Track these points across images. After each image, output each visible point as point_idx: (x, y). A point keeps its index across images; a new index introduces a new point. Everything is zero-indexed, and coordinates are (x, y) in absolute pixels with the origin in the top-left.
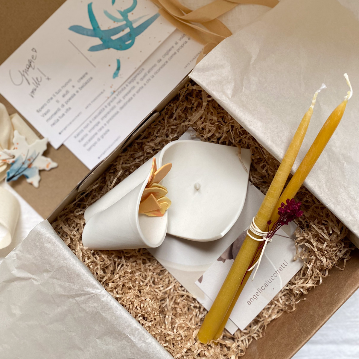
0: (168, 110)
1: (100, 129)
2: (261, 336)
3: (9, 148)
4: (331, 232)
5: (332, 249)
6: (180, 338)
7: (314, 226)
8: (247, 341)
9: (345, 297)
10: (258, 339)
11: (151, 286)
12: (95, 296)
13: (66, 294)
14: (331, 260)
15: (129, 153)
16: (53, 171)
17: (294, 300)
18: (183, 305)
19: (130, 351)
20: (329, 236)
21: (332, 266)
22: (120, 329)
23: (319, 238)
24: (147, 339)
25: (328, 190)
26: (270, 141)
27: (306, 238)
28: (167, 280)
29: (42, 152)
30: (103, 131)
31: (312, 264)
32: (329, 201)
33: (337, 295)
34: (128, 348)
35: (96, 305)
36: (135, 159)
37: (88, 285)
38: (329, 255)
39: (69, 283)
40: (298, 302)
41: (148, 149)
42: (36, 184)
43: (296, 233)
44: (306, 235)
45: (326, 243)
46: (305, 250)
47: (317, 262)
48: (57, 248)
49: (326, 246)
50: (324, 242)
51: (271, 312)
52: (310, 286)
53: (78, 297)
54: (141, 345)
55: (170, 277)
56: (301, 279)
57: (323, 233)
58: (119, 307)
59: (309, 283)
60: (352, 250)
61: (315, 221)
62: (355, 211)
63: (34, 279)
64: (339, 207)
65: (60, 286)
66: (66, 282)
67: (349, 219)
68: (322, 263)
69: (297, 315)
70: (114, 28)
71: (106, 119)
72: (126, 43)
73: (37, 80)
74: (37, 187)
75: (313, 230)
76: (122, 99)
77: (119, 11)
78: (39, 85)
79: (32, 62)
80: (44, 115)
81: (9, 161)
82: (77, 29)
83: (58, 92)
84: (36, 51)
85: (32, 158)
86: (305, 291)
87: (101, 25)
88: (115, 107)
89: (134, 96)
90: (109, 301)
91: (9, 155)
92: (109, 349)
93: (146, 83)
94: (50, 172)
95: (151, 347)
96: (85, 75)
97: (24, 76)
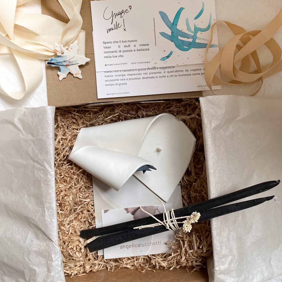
1: (122, 80)
2: (112, 271)
3: (64, 46)
4: (201, 247)
5: (193, 257)
6: (67, 233)
7: (194, 236)
8: (102, 267)
10: (109, 271)
11: (77, 190)
12: (47, 171)
13: (32, 156)
14: (187, 262)
15: (128, 107)
16: (76, 79)
17: (147, 266)
18: (85, 216)
19: (38, 217)
20: (197, 248)
21: (185, 265)
22: (44, 200)
23: (191, 245)
24: (54, 219)
25: (220, 223)
26: (213, 171)
27: (184, 238)
28: (87, 195)
29: (79, 64)
30: (123, 82)
31: (175, 255)
32: (216, 230)
34: (39, 214)
35: (42, 176)
36: (128, 113)
37: (48, 162)
38: (188, 258)
39: (38, 152)
40: (149, 269)
42: (61, 78)
43: (181, 231)
45: (192, 250)
46: (178, 244)
47: (179, 256)
48: (48, 128)
49: (191, 252)
50: (192, 249)
51: (129, 263)
52: (164, 266)
53: (37, 163)
54: (47, 218)
55: (90, 194)
56: (162, 257)
57: (196, 244)
58: (54, 188)
59: (165, 263)
60: (203, 267)
61: (197, 233)
62: (224, 247)
63: (22, 132)
64: (218, 237)
65: (33, 149)
66: (37, 150)
67: (218, 249)
68: (181, 259)
69: (142, 277)
70: (185, 33)
71: (130, 77)
72: (184, 47)
73: (118, 25)
74: (60, 80)
75: (191, 237)
76: (148, 73)
77: (195, 25)
78: (117, 29)
79: (124, 12)
80: (106, 47)
81: (58, 53)
82: (163, 16)
83: (124, 42)
84: (131, 9)
85: (72, 62)
86: (158, 266)
87: (179, 25)
88: (141, 74)
89: (156, 77)
90: (51, 180)
91: (61, 50)
92: (28, 206)
93: (169, 76)
94: (74, 78)
95: (52, 225)
96: (147, 45)
97: (113, 17)
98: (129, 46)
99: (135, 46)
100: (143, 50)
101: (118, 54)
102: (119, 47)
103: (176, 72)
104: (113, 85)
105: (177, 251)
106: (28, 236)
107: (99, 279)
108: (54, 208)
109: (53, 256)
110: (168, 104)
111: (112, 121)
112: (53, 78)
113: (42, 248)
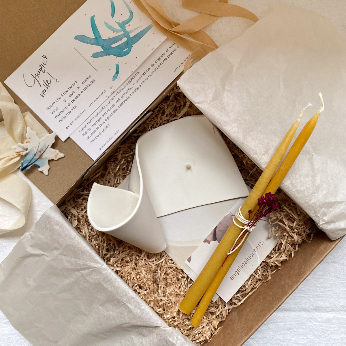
0: (160, 108)
1: (102, 124)
3: (22, 143)
4: (299, 213)
5: (301, 227)
9: (311, 269)
11: (146, 260)
12: (97, 269)
13: (72, 268)
14: (300, 236)
15: (127, 145)
16: (60, 160)
17: (270, 271)
18: (173, 275)
19: (127, 317)
20: (297, 216)
21: (301, 241)
22: (118, 298)
23: (290, 218)
24: (142, 306)
27: (279, 218)
29: (50, 145)
30: (104, 126)
31: (285, 240)
33: (304, 267)
34: (126, 314)
35: (98, 277)
36: (132, 150)
37: (91, 261)
38: (298, 232)
39: (75, 259)
40: (274, 272)
42: (46, 172)
44: (279, 216)
45: (295, 222)
46: (278, 229)
47: (289, 238)
48: (65, 230)
49: (296, 225)
52: (284, 259)
53: (83, 270)
54: (136, 311)
56: (276, 253)
57: (293, 213)
61: (285, 203)
63: (45, 255)
65: (68, 261)
66: (72, 258)
68: (293, 239)
69: (271, 285)
70: (114, 37)
71: (106, 116)
72: (124, 50)
73: (47, 82)
74: (47, 175)
75: (284, 211)
76: (120, 98)
77: (117, 23)
78: (49, 86)
79: (43, 67)
80: (53, 112)
81: (22, 153)
82: (81, 38)
83: (65, 93)
84: (46, 57)
85: (42, 150)
86: (279, 264)
87: (103, 35)
88: (114, 105)
89: (131, 95)
90: (109, 274)
91: (22, 148)
92: (109, 315)
93: (141, 85)
94: (58, 161)
95: (145, 313)
96: (89, 77)
97: (36, 79)
98: (73, 92)
99: (79, 88)
100: (89, 85)
101: (70, 108)
102: (65, 101)
103: (144, 75)
104: (97, 137)
105: (283, 235)
106: (134, 342)
107: (234, 323)
108: (134, 296)
109: (171, 340)
110: (160, 110)
111: (124, 170)
112: (38, 178)
113: (155, 341)
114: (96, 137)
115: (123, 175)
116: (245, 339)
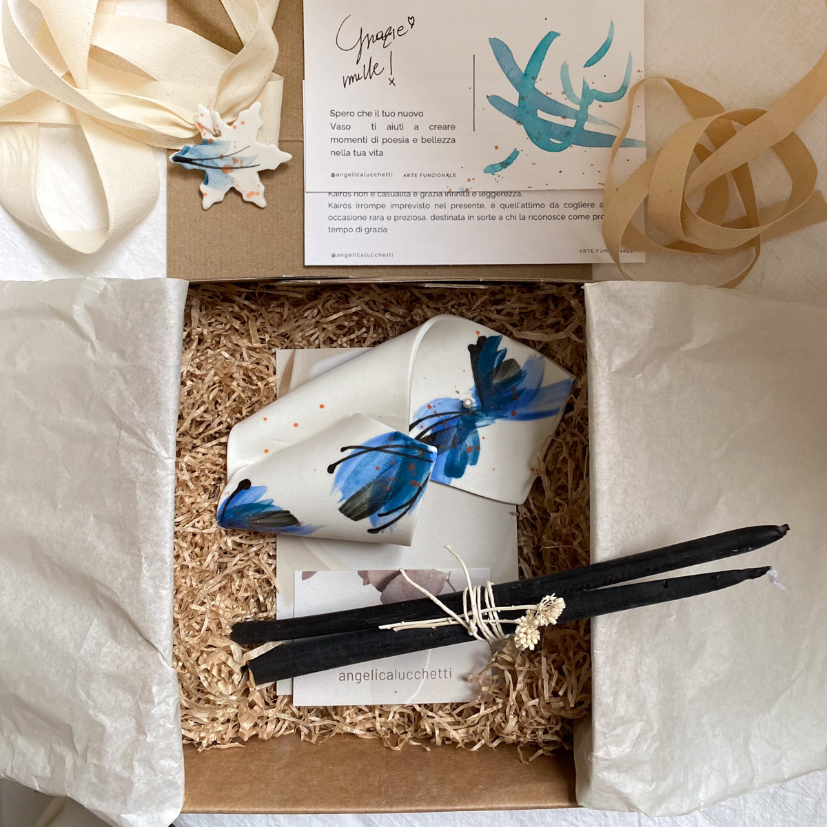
0: (501, 292)
1: (376, 218)
2: (313, 741)
3: (222, 116)
4: (561, 693)
5: (538, 718)
6: (197, 627)
7: (544, 660)
8: (285, 727)
9: (492, 804)
10: (305, 741)
12: (153, 456)
13: (116, 412)
14: (521, 731)
15: (386, 295)
16: (250, 206)
17: (409, 735)
18: (248, 585)
19: (122, 580)
20: (551, 695)
21: (514, 740)
22: (140, 536)
23: (534, 685)
24: (164, 588)
25: (617, 631)
26: (606, 486)
27: (516, 666)
29: (261, 168)
30: (378, 224)
31: (489, 711)
32: (604, 647)
33: (482, 789)
34: (125, 573)
35: (141, 469)
36: (386, 311)
37: (158, 433)
38: (524, 721)
39: (134, 402)
40: (415, 744)
41: (419, 315)
42: (207, 202)
43: (508, 644)
44: (519, 662)
45: (537, 700)
46: (497, 681)
47: (500, 715)
48: (167, 339)
49: (533, 706)
50: (535, 695)
51: (360, 721)
52: (455, 738)
53: (128, 432)
54: (147, 586)
56: (450, 714)
57: (547, 683)
58: (170, 504)
59: (458, 733)
60: (563, 747)
61: (552, 653)
62: (624, 697)
63: (92, 345)
64: (608, 669)
65: (120, 393)
66: (132, 396)
67: (606, 699)
68: (504, 723)
69: (394, 762)
70: (555, 101)
71: (397, 212)
72: (551, 139)
73: (374, 68)
74: (205, 208)
75: (537, 664)
76: (448, 206)
77: (584, 83)
78: (371, 78)
79: (392, 34)
80: (336, 127)
81: (205, 134)
82: (501, 51)
83: (387, 114)
84: (412, 25)
85: (242, 161)
86: (440, 738)
87: (541, 80)
88: (427, 206)
89: (469, 218)
90: (165, 482)
91: (213, 126)
92: (95, 547)
93: (504, 218)
94: (245, 205)
95: (157, 605)
96: (450, 127)
97: (361, 45)
98: (401, 127)
99: (417, 128)
100: (439, 141)
101: (369, 147)
102: (373, 127)
103: (524, 206)
105: (494, 700)
106: (88, 629)
107: (275, 762)
109: (154, 689)
110: (497, 294)
111: (341, 330)
112: (185, 199)
113: (126, 665)
114: (346, 230)
115: (331, 335)
116: (273, 808)
